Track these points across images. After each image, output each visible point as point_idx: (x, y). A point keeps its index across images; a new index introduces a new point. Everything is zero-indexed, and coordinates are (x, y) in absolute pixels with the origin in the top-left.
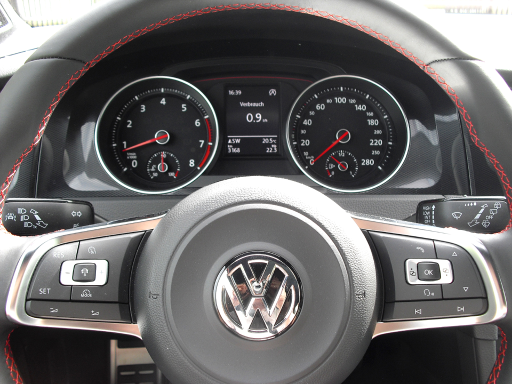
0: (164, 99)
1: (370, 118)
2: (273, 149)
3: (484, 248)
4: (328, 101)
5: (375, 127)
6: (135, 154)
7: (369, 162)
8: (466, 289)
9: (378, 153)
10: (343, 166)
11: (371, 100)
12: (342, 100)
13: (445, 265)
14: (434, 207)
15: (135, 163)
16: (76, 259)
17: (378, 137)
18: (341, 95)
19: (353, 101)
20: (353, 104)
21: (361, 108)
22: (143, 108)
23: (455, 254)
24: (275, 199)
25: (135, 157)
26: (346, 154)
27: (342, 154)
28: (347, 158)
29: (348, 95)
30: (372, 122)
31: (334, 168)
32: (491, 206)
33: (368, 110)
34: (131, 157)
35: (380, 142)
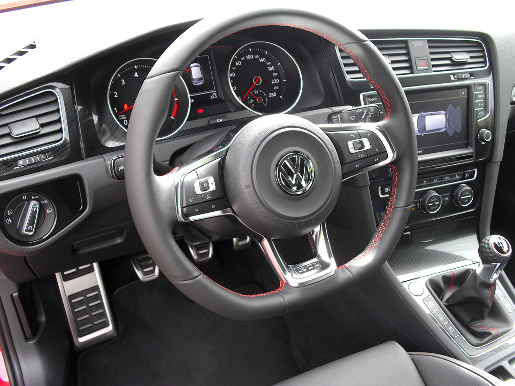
0: (136, 73)
1: (269, 66)
2: (215, 96)
3: (378, 128)
4: (242, 59)
5: (273, 72)
6: (124, 115)
7: (273, 95)
8: (377, 150)
9: (277, 88)
10: (260, 100)
11: (269, 54)
12: (250, 57)
13: (366, 141)
14: (339, 116)
15: (126, 122)
16: (199, 179)
17: (275, 77)
18: (249, 53)
19: (257, 57)
20: (258, 59)
21: (262, 60)
22: (123, 82)
23: (369, 135)
24: (291, 125)
25: (125, 118)
26: (259, 92)
27: (256, 92)
28: (260, 94)
29: (254, 53)
30: (270, 69)
31: (253, 102)
32: (369, 110)
33: (267, 61)
34: (123, 118)
35: (277, 81)
